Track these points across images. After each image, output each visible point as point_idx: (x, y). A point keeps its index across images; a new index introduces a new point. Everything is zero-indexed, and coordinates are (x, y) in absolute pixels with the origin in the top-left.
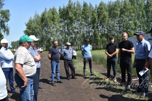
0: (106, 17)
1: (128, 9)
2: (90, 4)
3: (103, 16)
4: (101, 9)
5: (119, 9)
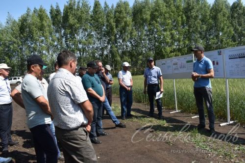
1: (161, 14)
2: (105, 3)
3: (123, 24)
4: (121, 12)
5: (149, 13)
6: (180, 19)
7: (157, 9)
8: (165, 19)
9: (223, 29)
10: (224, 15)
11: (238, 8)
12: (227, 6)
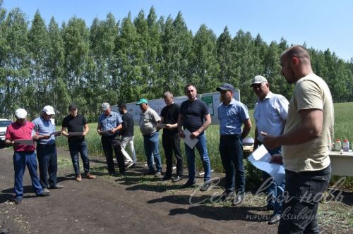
0: (83, 53)
1: (130, 41)
2: (52, 19)
3: (77, 50)
4: (74, 33)
5: (113, 38)
6: (155, 49)
7: (124, 34)
8: (135, 48)
9: (207, 66)
10: (209, 49)
11: (225, 42)
12: (213, 38)
